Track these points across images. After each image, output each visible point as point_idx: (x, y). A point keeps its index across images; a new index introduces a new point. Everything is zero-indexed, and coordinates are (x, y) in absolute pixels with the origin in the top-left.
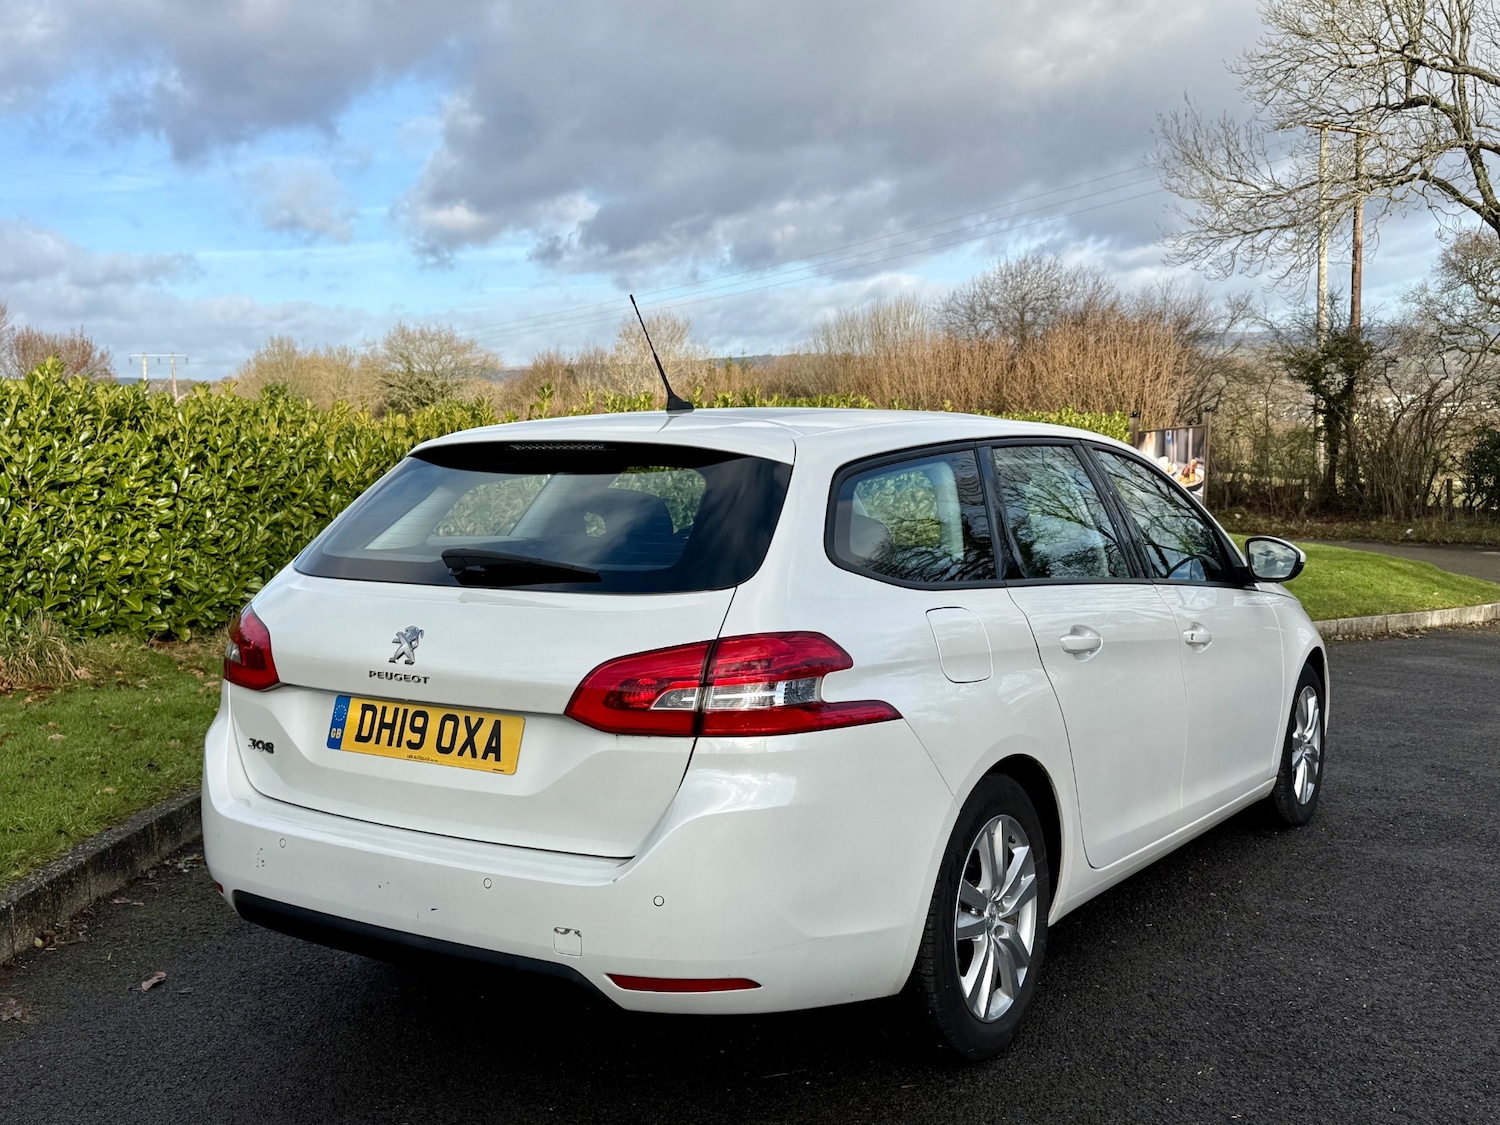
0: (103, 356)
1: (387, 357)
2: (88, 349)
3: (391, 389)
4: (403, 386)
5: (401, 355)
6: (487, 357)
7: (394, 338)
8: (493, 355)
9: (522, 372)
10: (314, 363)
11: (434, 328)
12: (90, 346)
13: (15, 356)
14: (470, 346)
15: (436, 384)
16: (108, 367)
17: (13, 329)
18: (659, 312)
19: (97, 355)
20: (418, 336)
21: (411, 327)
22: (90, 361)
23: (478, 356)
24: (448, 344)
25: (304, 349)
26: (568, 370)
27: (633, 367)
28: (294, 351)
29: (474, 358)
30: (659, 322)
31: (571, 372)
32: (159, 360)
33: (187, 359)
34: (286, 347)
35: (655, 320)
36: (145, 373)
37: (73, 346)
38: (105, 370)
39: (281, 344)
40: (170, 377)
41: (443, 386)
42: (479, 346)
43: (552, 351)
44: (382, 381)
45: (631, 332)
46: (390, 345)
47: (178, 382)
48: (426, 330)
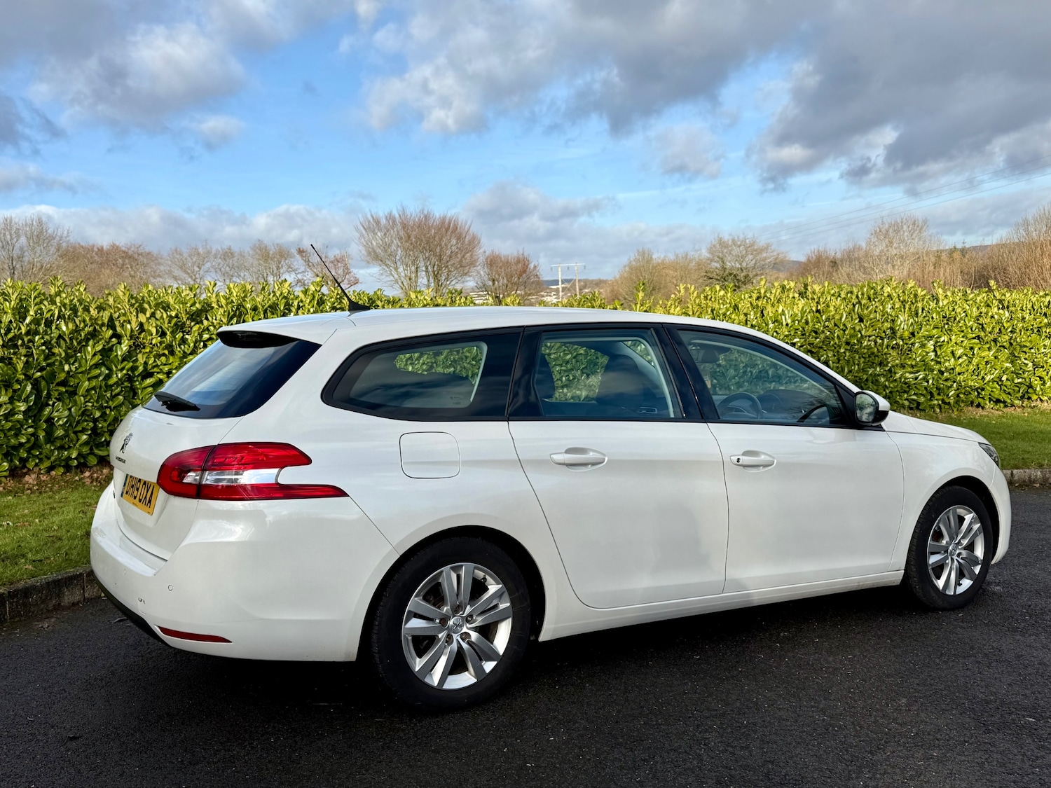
0: (535, 267)
1: (708, 259)
2: (527, 263)
3: (711, 280)
4: (719, 278)
5: (718, 257)
6: (778, 255)
7: (714, 246)
8: (783, 253)
9: (799, 263)
10: (664, 265)
11: (741, 237)
12: (528, 261)
13: (486, 268)
14: (766, 248)
15: (741, 276)
16: (538, 274)
17: (485, 252)
18: (902, 214)
19: (532, 266)
20: (730, 243)
21: (726, 237)
22: (528, 270)
23: (771, 254)
24: (751, 248)
25: (657, 256)
26: (832, 262)
27: (879, 257)
28: (651, 258)
29: (769, 257)
30: (902, 222)
31: (834, 263)
32: (568, 268)
33: (585, 267)
34: (646, 255)
35: (899, 221)
36: (560, 276)
37: (518, 261)
38: (537, 275)
39: (644, 253)
40: (575, 278)
41: (746, 277)
42: (773, 247)
43: (820, 249)
44: (705, 276)
45: (880, 231)
46: (711, 250)
47: (579, 281)
48: (736, 238)
